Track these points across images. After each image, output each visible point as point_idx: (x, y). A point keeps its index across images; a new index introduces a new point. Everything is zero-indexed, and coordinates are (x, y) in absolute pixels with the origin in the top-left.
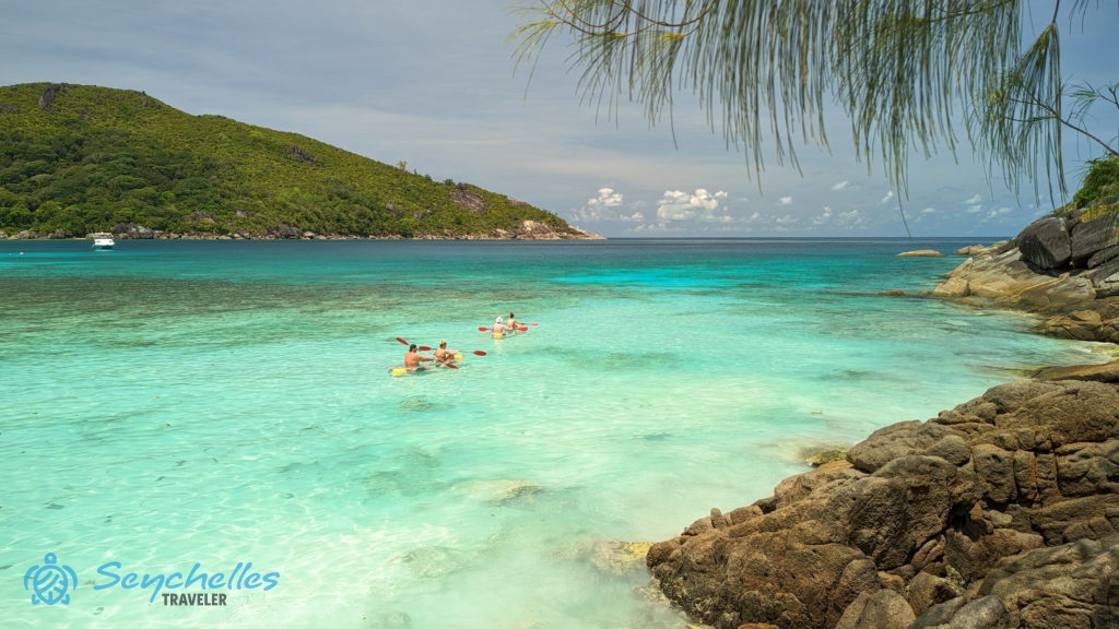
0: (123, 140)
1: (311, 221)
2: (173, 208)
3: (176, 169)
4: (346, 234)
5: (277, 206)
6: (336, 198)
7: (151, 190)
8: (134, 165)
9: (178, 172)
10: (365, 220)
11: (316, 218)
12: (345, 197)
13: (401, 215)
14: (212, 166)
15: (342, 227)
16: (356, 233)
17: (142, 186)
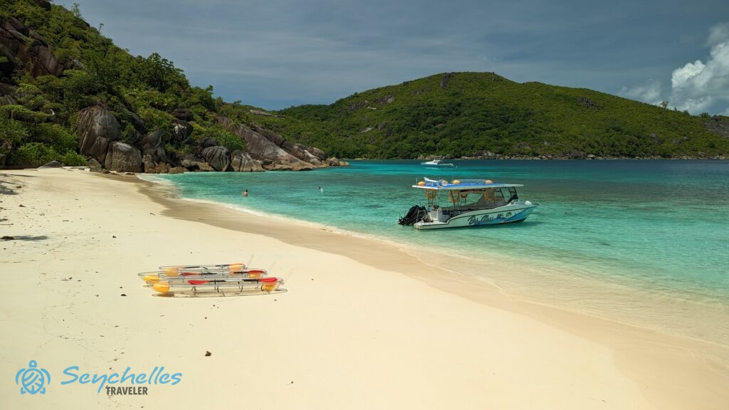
0: (481, 102)
1: (593, 147)
2: (507, 141)
3: (509, 117)
4: (618, 156)
5: (570, 138)
6: (612, 131)
7: (495, 130)
8: (486, 116)
9: (510, 119)
10: (634, 146)
11: (596, 145)
12: (618, 130)
13: (662, 142)
14: (530, 114)
15: (615, 151)
16: (626, 155)
17: (491, 128)
